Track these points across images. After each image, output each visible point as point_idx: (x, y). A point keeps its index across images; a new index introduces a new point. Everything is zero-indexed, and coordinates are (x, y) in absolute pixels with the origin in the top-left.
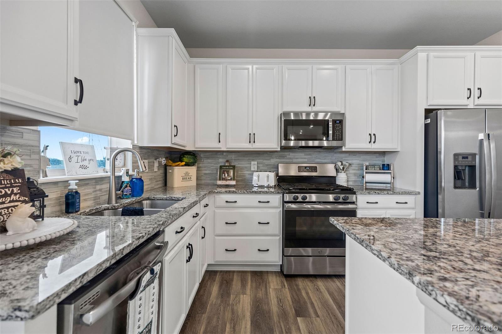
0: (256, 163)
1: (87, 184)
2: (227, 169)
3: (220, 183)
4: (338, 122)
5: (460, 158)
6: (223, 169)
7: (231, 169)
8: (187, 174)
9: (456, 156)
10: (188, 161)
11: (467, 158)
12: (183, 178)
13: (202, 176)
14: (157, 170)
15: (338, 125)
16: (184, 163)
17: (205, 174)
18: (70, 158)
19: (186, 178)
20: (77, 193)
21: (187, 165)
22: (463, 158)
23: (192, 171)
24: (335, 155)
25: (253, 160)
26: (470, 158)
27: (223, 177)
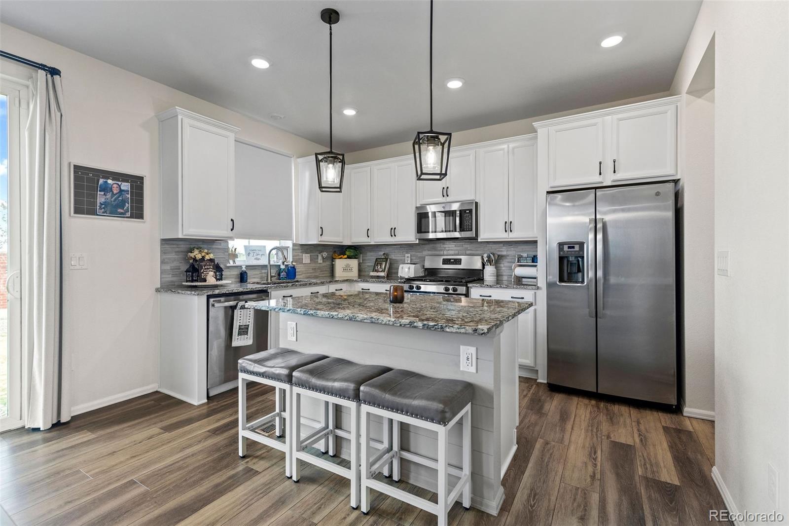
0: (409, 255)
1: (256, 269)
2: (380, 261)
3: (372, 274)
4: (468, 211)
5: (566, 248)
6: (378, 262)
7: (384, 261)
8: (348, 265)
9: (561, 245)
10: (349, 255)
11: (573, 247)
12: (344, 270)
13: (366, 268)
14: (322, 262)
15: (468, 215)
16: (346, 256)
17: (368, 266)
18: (249, 254)
19: (347, 269)
20: (245, 272)
21: (349, 257)
22: (569, 247)
23: (354, 263)
24: (488, 246)
25: (407, 253)
26: (577, 248)
27: (376, 269)
